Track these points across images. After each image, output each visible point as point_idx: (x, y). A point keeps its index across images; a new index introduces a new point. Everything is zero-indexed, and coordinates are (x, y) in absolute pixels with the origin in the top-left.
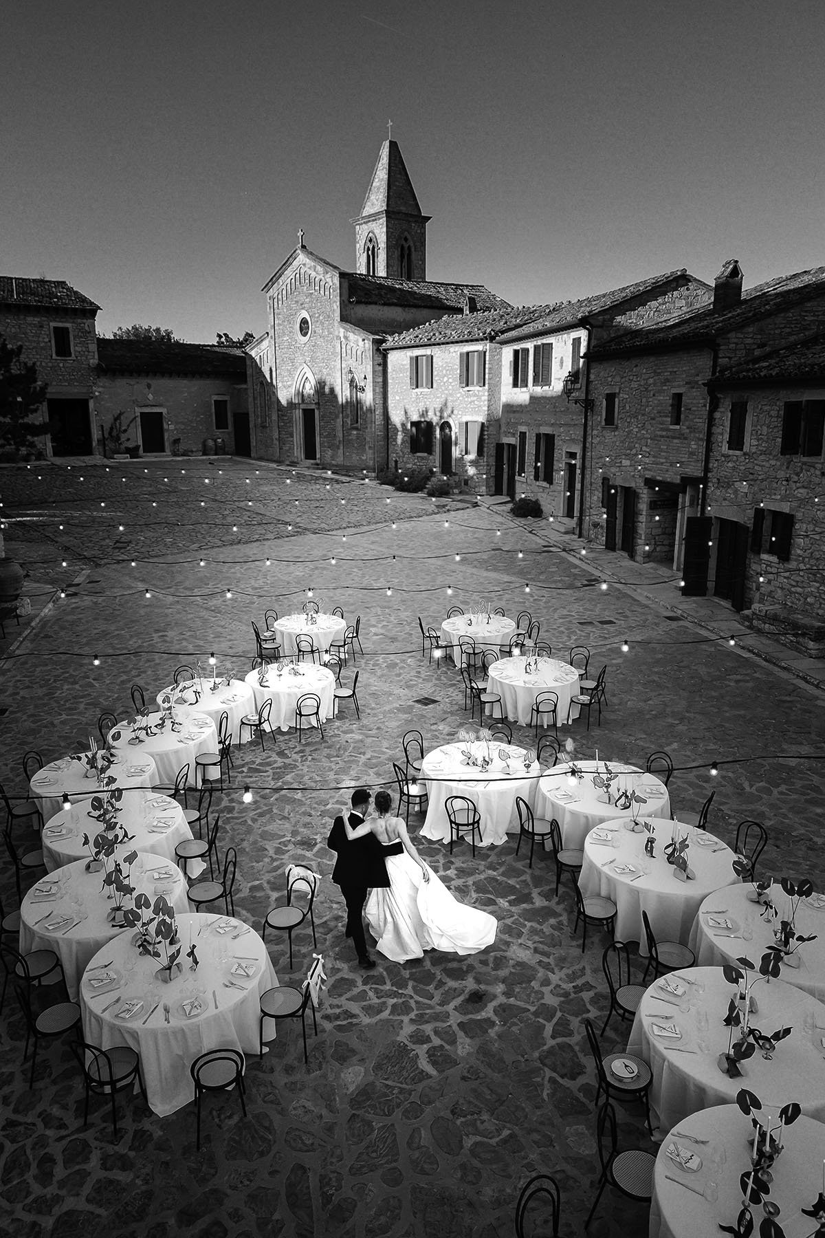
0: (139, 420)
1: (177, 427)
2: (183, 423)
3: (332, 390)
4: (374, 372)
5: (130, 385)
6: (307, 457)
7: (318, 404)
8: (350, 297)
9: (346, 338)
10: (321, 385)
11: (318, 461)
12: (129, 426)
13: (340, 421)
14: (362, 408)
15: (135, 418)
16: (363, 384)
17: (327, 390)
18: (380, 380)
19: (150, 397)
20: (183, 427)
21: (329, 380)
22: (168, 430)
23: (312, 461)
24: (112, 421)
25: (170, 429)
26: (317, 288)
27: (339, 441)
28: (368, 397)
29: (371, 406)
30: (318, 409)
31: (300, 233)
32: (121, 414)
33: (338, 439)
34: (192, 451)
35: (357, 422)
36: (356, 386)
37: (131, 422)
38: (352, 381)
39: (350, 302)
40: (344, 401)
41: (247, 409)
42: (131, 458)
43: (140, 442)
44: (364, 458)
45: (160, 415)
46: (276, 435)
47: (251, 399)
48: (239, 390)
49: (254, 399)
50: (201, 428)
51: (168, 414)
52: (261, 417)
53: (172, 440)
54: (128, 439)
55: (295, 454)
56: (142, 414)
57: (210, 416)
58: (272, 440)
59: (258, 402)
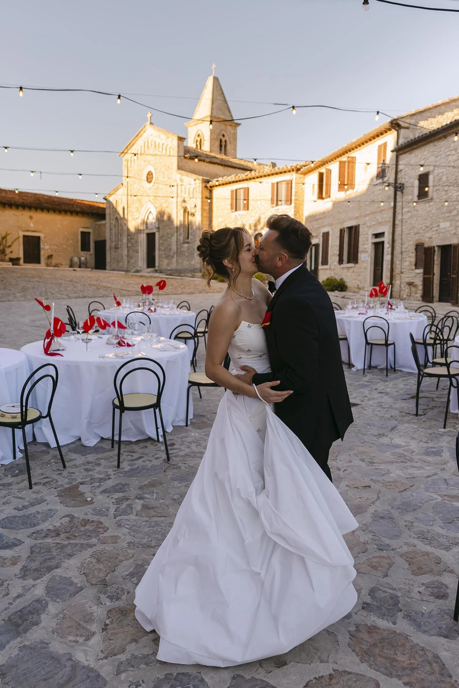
0: (21, 240)
1: (52, 247)
2: (55, 245)
3: (169, 217)
4: (202, 202)
5: (16, 215)
6: (148, 267)
7: (159, 228)
8: (185, 154)
9: (181, 180)
10: (161, 215)
11: (157, 268)
12: (13, 243)
13: (174, 239)
14: (192, 228)
15: (18, 238)
16: (193, 211)
17: (165, 218)
18: (207, 208)
19: (32, 225)
20: (55, 248)
21: (167, 211)
22: (44, 249)
23: (152, 269)
25: (45, 249)
26: (160, 149)
27: (174, 253)
28: (197, 219)
29: (199, 225)
30: (159, 231)
31: (149, 115)
32: (7, 235)
33: (172, 251)
34: (61, 264)
35: (188, 238)
36: (188, 212)
37: (15, 240)
38: (185, 210)
39: (185, 157)
40: (179, 224)
41: (105, 237)
42: (13, 265)
43: (21, 255)
44: (193, 263)
45: (39, 238)
46: (125, 253)
47: (108, 230)
48: (100, 225)
49: (111, 229)
50: (69, 249)
51: (45, 237)
52: (115, 241)
53: (46, 255)
54: (11, 252)
55: (140, 265)
56: (24, 237)
57: (77, 242)
58: (122, 257)
59: (113, 232)
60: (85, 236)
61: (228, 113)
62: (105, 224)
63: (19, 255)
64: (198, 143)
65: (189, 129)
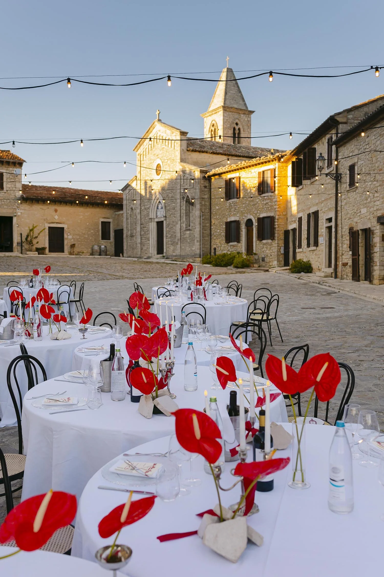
0: (47, 231)
1: (74, 237)
2: (78, 235)
5: (43, 209)
6: (158, 254)
7: (165, 217)
8: (187, 148)
9: (183, 172)
10: (168, 205)
11: (164, 254)
12: (39, 234)
13: (178, 226)
14: (193, 216)
15: (45, 230)
17: (172, 207)
18: (207, 197)
19: (56, 217)
20: (78, 237)
23: (161, 255)
24: (29, 231)
25: (68, 239)
27: (178, 240)
28: (197, 209)
29: (198, 213)
30: (166, 220)
31: (157, 112)
32: (35, 227)
33: (177, 238)
34: (83, 253)
35: (189, 226)
36: (190, 202)
37: (41, 231)
39: (187, 150)
40: (182, 212)
41: (123, 226)
42: (39, 254)
43: (47, 245)
44: (194, 249)
45: (63, 228)
46: (139, 240)
47: (125, 220)
48: (119, 215)
49: (127, 219)
50: (91, 238)
51: (68, 228)
52: (131, 230)
53: (70, 244)
54: (38, 243)
55: (151, 252)
56: (49, 228)
57: (98, 231)
58: (137, 244)
59: (129, 221)
60: (105, 226)
61: (241, 102)
62: (123, 214)
63: (45, 245)
64: (213, 133)
65: (205, 119)
